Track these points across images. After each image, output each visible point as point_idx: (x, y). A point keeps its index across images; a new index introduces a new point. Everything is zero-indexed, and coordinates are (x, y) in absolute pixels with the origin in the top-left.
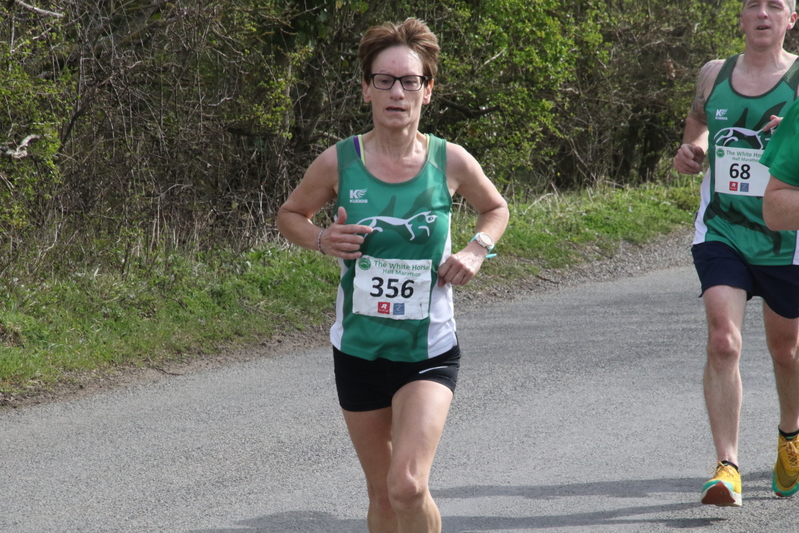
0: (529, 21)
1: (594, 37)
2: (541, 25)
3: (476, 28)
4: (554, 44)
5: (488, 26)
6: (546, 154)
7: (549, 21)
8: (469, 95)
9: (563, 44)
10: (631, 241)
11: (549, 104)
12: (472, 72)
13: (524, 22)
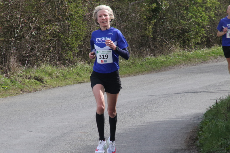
0: (199, 13)
1: (213, 15)
2: (201, 14)
3: (188, 15)
4: (204, 17)
5: (190, 14)
6: (203, 40)
7: (203, 13)
8: (187, 28)
9: (206, 17)
10: (221, 56)
11: (203, 29)
12: (187, 23)
13: (197, 13)
